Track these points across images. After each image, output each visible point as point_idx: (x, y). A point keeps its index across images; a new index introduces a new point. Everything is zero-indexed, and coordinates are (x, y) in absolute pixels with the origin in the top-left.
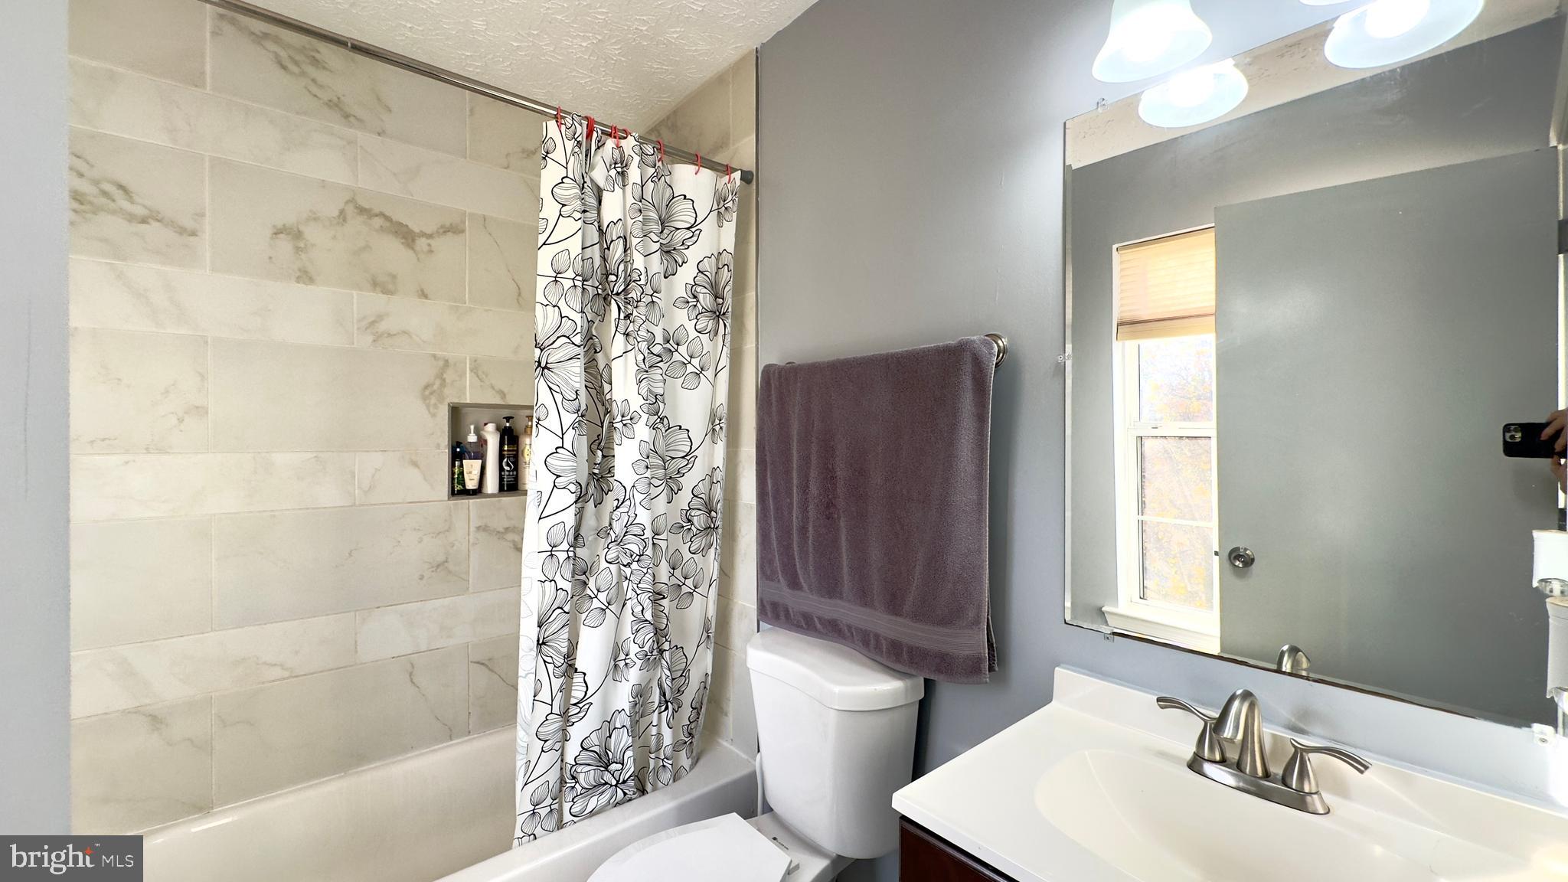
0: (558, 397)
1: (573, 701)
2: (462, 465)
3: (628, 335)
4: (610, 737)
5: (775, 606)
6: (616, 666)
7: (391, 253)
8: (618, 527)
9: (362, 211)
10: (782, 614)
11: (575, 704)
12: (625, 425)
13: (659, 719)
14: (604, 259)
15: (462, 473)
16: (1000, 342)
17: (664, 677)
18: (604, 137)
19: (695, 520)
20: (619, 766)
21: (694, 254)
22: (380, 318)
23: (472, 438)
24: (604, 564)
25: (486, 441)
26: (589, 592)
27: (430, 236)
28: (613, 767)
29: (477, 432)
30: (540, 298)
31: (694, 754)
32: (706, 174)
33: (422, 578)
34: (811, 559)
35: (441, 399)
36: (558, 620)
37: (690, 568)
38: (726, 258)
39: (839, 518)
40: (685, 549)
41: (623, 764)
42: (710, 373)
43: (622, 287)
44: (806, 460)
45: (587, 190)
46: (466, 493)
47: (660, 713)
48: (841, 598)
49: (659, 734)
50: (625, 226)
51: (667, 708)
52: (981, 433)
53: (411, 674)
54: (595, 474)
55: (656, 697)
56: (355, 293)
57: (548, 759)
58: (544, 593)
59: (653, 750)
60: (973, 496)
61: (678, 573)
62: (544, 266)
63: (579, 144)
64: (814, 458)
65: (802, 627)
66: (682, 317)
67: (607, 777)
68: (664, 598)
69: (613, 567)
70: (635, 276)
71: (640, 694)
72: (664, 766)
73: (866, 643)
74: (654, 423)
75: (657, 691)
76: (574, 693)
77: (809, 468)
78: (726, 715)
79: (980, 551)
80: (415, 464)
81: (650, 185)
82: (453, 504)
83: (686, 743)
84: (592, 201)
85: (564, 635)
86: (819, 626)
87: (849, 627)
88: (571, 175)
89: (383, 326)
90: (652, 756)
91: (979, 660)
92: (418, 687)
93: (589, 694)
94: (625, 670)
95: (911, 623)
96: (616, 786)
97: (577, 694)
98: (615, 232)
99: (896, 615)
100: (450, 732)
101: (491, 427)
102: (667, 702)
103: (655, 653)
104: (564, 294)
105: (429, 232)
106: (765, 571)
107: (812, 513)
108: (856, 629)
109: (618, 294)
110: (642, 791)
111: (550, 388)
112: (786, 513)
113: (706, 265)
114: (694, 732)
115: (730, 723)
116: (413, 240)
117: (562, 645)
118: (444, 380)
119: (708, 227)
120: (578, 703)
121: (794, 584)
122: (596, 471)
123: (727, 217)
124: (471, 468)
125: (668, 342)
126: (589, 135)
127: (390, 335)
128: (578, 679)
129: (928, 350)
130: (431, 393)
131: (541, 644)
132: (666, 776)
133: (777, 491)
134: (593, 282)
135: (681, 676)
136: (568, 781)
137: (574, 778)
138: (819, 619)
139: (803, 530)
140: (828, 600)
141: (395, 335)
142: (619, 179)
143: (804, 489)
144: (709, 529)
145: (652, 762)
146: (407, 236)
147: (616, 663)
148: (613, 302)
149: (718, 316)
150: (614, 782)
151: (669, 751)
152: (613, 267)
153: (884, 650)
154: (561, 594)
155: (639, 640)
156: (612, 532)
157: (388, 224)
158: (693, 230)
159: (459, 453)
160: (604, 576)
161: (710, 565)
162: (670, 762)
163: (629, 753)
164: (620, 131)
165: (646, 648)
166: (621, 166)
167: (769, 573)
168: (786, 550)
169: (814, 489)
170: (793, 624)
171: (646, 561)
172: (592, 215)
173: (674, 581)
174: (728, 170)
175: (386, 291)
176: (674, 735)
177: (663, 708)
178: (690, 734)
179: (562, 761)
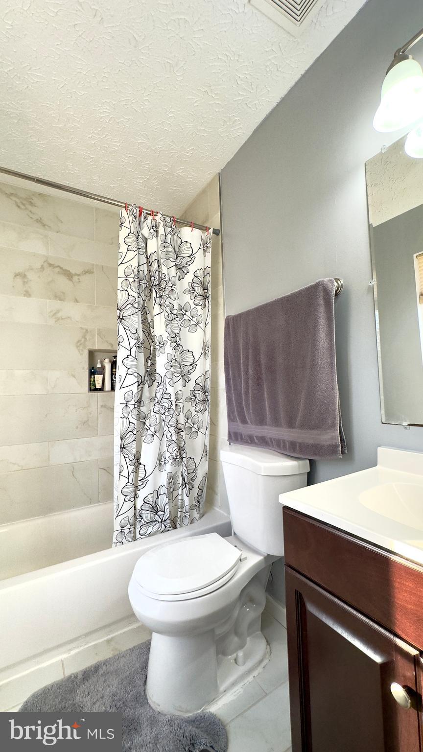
0: (128, 332)
1: (140, 479)
2: (94, 378)
3: (161, 305)
4: (158, 498)
5: (236, 434)
6: (160, 464)
7: (62, 283)
8: (159, 396)
9: (50, 265)
10: (239, 437)
11: (140, 480)
12: (161, 347)
13: (182, 492)
14: (149, 271)
15: (94, 381)
16: (339, 282)
17: (184, 471)
18: (148, 215)
19: (197, 396)
20: (163, 513)
21: (192, 268)
22: (58, 311)
23: (99, 365)
24: (153, 413)
25: (105, 367)
26: (146, 427)
27: (79, 275)
28: (160, 513)
29: (101, 363)
30: (119, 287)
31: (201, 512)
32: (197, 232)
33: (77, 428)
34: (251, 406)
35: (85, 347)
36: (130, 438)
37: (196, 419)
38: (208, 270)
39: (263, 384)
40: (193, 410)
41: (164, 512)
42: (202, 325)
43: (157, 283)
44: (247, 358)
45: (140, 239)
46: (96, 390)
47: (182, 489)
48: (266, 425)
49: (182, 500)
50: (158, 254)
51: (186, 487)
52: (330, 326)
53: (73, 472)
54: (147, 371)
55: (180, 481)
56: (48, 300)
57: (127, 505)
58: (123, 424)
59: (180, 507)
60: (327, 360)
61: (190, 421)
62: (121, 273)
63: (135, 217)
64: (250, 357)
65: (248, 443)
66: (187, 298)
67: (157, 518)
68: (182, 431)
69: (157, 415)
70: (163, 277)
71: (172, 478)
72: (185, 516)
73: (279, 445)
74: (175, 347)
75: (180, 478)
76: (140, 475)
77: (248, 362)
78: (217, 495)
79: (333, 389)
80: (74, 376)
81: (169, 236)
82: (91, 395)
83: (196, 506)
84: (142, 244)
85: (134, 445)
86: (256, 441)
87: (271, 439)
88: (132, 232)
89: (59, 315)
90: (179, 510)
91: (336, 446)
92: (76, 478)
93: (147, 475)
94: (164, 465)
95: (300, 431)
96: (161, 522)
97: (141, 475)
98: (153, 258)
99: (292, 428)
100: (91, 501)
101: (107, 360)
102: (185, 483)
103: (178, 457)
104: (130, 285)
105: (78, 273)
106: (231, 418)
107: (250, 382)
108: (274, 439)
109: (155, 286)
110: (175, 527)
111: (124, 328)
112: (239, 387)
113: (198, 274)
114: (201, 501)
115: (219, 498)
116: (72, 277)
117: (133, 450)
118: (86, 339)
119: (199, 256)
120: (142, 480)
121: (244, 421)
122: (148, 370)
123: (208, 251)
124: (98, 378)
125: (181, 310)
126: (140, 215)
127: (62, 319)
128: (141, 468)
129: (302, 290)
130: (80, 344)
131: (122, 448)
132: (186, 521)
133: (234, 376)
134: (144, 281)
135: (193, 472)
136: (138, 518)
137: (141, 516)
138: (256, 437)
139: (247, 393)
140: (260, 427)
141: (65, 318)
142: (155, 233)
143: (247, 373)
144: (205, 401)
145: (179, 513)
146: (69, 275)
147: (160, 461)
148: (153, 290)
149: (206, 298)
150: (160, 521)
151: (187, 508)
152: (153, 274)
153: (288, 447)
154: (132, 426)
155: (170, 450)
156: (156, 399)
157: (61, 270)
158: (191, 257)
159: (93, 372)
160: (153, 420)
161: (205, 418)
162: (188, 514)
163: (167, 507)
164: (155, 212)
165: (174, 454)
166: (155, 228)
167: (232, 418)
168: (240, 405)
169: (251, 371)
170: (245, 442)
171: (172, 412)
172: (142, 251)
173: (187, 425)
174: (207, 229)
175: (61, 300)
176: (190, 501)
177: (184, 486)
178: (198, 502)
179: (135, 507)
